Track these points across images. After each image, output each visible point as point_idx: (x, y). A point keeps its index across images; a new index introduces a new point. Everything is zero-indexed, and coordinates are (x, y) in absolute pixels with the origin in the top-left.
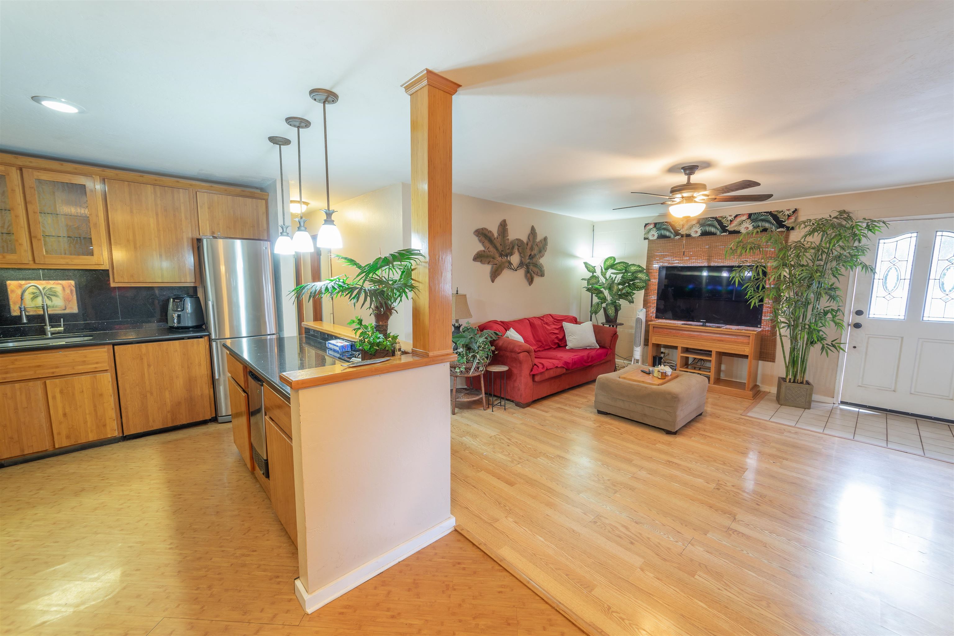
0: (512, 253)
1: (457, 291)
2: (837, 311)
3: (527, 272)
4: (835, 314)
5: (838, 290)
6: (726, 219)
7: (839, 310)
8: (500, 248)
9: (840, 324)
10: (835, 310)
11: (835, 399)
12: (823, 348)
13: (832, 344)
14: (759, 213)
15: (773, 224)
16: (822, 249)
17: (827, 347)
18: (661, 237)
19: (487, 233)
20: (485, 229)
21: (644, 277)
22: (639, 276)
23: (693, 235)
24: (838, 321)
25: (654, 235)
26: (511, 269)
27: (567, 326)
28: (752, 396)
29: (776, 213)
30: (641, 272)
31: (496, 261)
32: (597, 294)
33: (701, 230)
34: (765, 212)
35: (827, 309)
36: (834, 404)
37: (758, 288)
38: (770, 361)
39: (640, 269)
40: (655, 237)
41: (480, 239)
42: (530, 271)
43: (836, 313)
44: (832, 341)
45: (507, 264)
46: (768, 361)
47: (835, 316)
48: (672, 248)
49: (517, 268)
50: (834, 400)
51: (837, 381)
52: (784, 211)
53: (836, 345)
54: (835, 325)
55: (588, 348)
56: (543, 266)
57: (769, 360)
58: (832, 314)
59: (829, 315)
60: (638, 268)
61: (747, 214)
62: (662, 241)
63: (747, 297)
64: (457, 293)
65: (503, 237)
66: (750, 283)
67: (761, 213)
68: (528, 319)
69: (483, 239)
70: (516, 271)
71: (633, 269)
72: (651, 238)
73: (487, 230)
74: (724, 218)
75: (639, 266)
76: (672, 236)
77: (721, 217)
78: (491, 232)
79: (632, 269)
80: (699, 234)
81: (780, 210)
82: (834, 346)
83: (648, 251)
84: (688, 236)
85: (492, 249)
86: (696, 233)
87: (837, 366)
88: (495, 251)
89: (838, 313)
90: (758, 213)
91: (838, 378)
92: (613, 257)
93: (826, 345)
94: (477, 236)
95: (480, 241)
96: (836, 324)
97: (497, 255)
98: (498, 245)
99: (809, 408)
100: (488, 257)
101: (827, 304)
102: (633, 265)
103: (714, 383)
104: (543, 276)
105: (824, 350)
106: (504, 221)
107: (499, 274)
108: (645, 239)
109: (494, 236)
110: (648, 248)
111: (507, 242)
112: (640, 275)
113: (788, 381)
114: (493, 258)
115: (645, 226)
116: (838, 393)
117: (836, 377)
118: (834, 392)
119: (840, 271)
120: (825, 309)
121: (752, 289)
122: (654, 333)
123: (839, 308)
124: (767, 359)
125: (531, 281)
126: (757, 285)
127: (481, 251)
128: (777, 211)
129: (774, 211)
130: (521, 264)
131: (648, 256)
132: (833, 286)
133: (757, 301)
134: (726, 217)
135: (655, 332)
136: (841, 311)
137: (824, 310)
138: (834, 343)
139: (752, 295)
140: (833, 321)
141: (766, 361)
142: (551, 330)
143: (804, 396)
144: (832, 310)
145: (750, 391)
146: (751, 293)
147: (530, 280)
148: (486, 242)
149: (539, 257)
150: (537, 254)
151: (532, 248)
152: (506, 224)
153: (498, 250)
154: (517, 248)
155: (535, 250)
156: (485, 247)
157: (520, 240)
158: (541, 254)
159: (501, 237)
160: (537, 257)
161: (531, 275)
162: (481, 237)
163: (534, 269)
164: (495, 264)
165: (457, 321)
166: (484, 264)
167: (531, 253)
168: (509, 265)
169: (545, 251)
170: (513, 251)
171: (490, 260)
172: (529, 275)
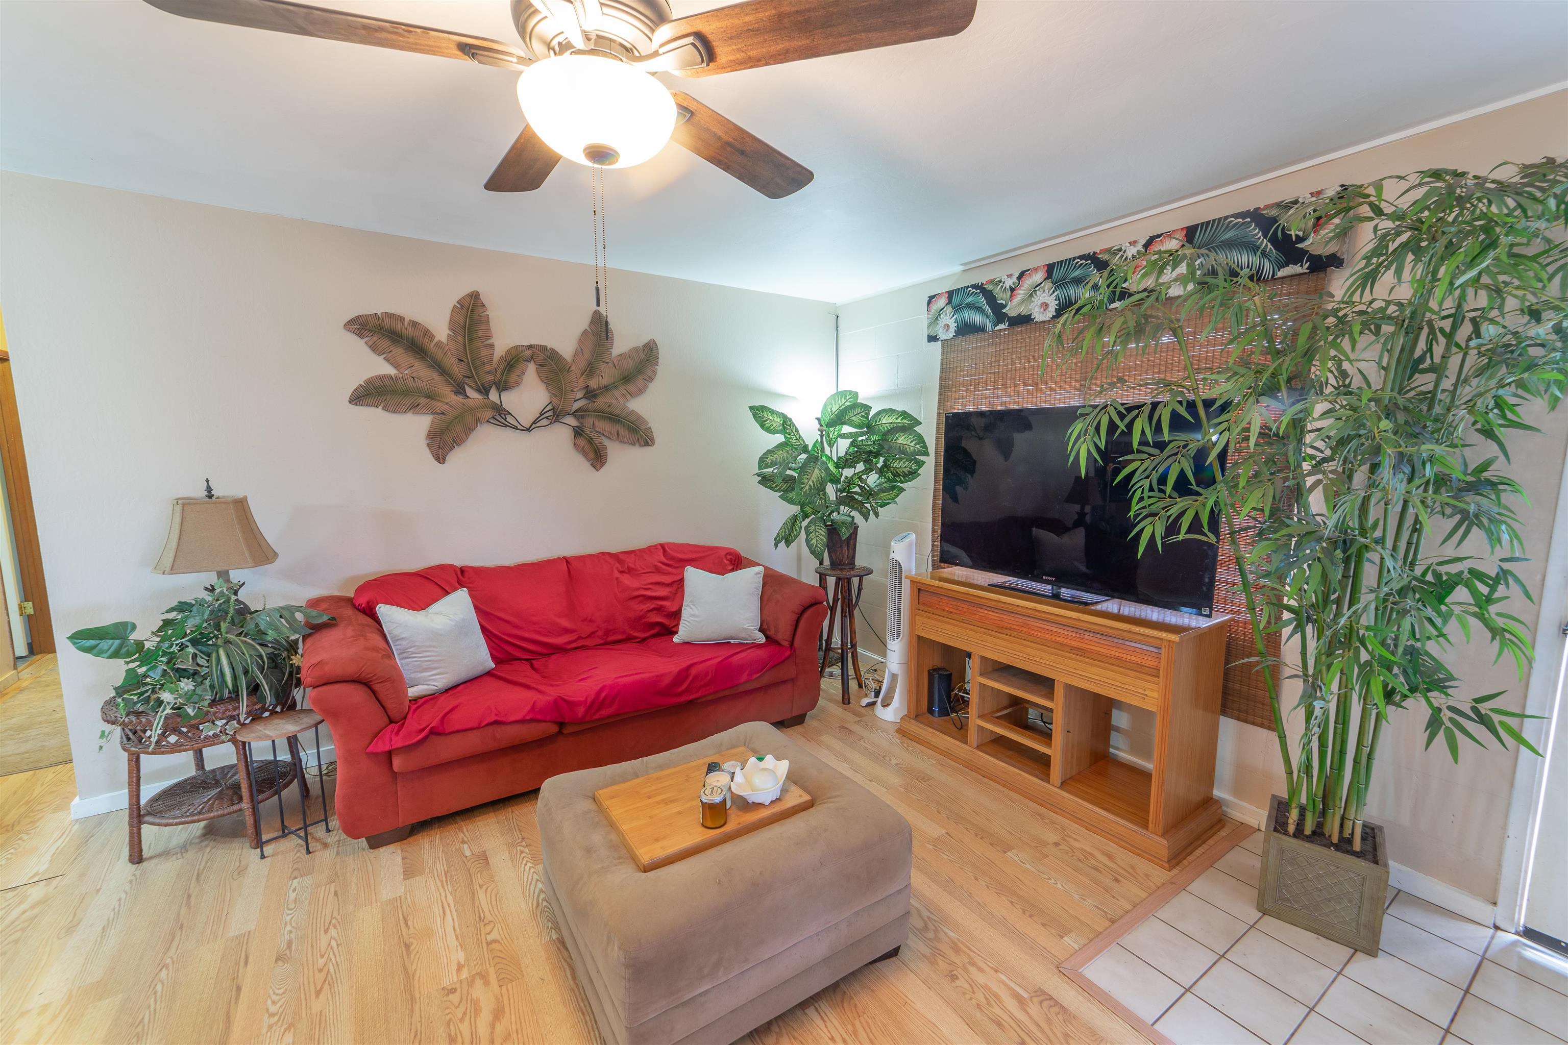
0: (505, 382)
1: (209, 489)
2: (1497, 580)
3: (578, 432)
4: (1484, 590)
5: (1505, 490)
6: (1122, 256)
7: (1503, 576)
8: (458, 370)
9: (1507, 636)
10: (1490, 578)
11: (1499, 909)
12: (1434, 724)
13: (1475, 710)
14: (1220, 219)
15: (1264, 254)
16: (1430, 323)
17: (1451, 719)
18: (965, 329)
19: (398, 327)
20: (391, 316)
21: (912, 444)
22: (900, 441)
23: (1039, 316)
24: (1500, 622)
25: (947, 327)
26: (506, 426)
27: (693, 576)
28: (1165, 854)
29: (1273, 212)
30: (904, 429)
31: (439, 404)
32: (786, 491)
33: (1057, 298)
34: (1236, 216)
35: (1453, 569)
36: (1497, 928)
37: (1162, 480)
38: (1262, 726)
39: (905, 421)
40: (951, 334)
41: (371, 343)
42: (587, 431)
43: (1493, 589)
44: (1476, 700)
45: (489, 414)
46: (1253, 724)
47: (1489, 600)
48: (993, 359)
49: (534, 423)
50: (1499, 914)
51: (1510, 844)
52: (1301, 200)
53: (1496, 718)
54: (1489, 635)
55: (732, 641)
56: (639, 417)
57: (1259, 720)
58: (1474, 592)
59: (1461, 594)
60: (899, 420)
61: (1182, 229)
62: (970, 343)
63: (1132, 514)
64: (210, 496)
65: (471, 340)
66: (1139, 463)
67: (1226, 218)
68: (567, 560)
69: (385, 343)
70: (528, 430)
71: (886, 420)
72: (943, 336)
73: (401, 319)
74: (1115, 254)
75: (904, 414)
76: (989, 325)
77: (1108, 251)
78: (414, 324)
79: (884, 421)
80: (1051, 312)
81: (1289, 198)
82: (1483, 720)
83: (941, 372)
84: (1024, 320)
85: (424, 374)
86: (1045, 310)
87: (1512, 785)
88: (435, 375)
89: (1501, 591)
90: (1214, 221)
91: (1512, 831)
92: (851, 392)
93: (1446, 715)
94: (360, 336)
95: (374, 348)
96: (1496, 632)
97: (445, 390)
98: (450, 362)
99: (1372, 950)
100: (407, 392)
101: (1449, 551)
102: (890, 411)
103: (1063, 785)
104: (647, 444)
105: (1441, 737)
106: (475, 296)
107: (458, 441)
108: (932, 338)
109: (432, 337)
110: (942, 364)
111: (484, 352)
112: (902, 440)
113: (1291, 828)
114: (428, 397)
115: (929, 303)
116: (1515, 891)
117: (1504, 828)
118: (1496, 882)
119: (1512, 411)
120: (1443, 569)
121: (1146, 483)
122: (921, 607)
123: (1506, 566)
124: (1251, 718)
125: (597, 458)
126: (1161, 471)
127: (381, 378)
128: (1278, 205)
129: (1266, 207)
130: (554, 415)
131: (941, 386)
132: (1485, 474)
133: (1160, 530)
134: (1120, 250)
135: (924, 604)
136: (1517, 580)
137: (1437, 575)
138: (1484, 708)
139: (1144, 507)
140: (1480, 617)
141: (1246, 721)
142: (638, 589)
143: (1350, 901)
144: (1475, 574)
145: (1163, 835)
146: (1141, 499)
147: (592, 455)
148: (398, 352)
149: (624, 395)
150: (616, 387)
151: (590, 370)
152: (483, 306)
153: (450, 375)
154: (531, 368)
155: (606, 375)
156: (396, 366)
157: (543, 348)
158: (631, 387)
159: (460, 338)
160: (616, 393)
161: (590, 441)
162: (375, 338)
163: (602, 425)
164: (443, 414)
165: (223, 575)
166: (394, 412)
167: (593, 384)
168: (500, 416)
169: (651, 379)
170: (513, 377)
171: (423, 401)
172: (582, 442)
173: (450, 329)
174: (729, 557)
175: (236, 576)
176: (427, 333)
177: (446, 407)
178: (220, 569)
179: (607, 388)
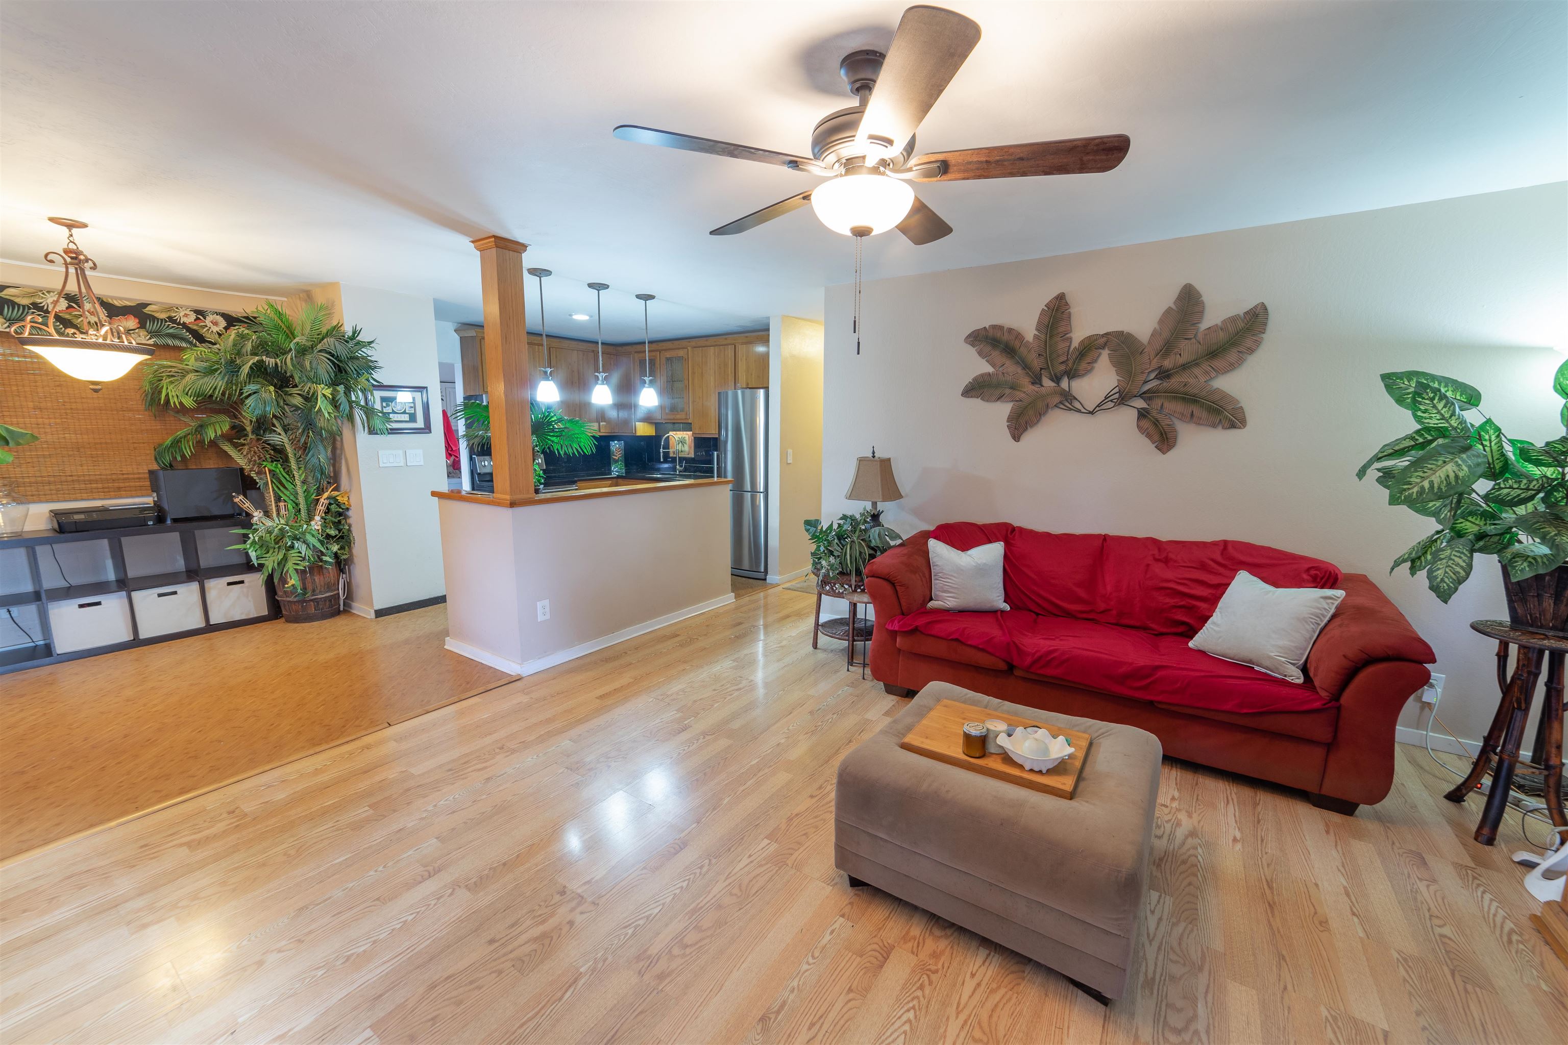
0: (1075, 370)
1: (874, 453)
3: (1142, 414)
8: (1037, 363)
19: (999, 335)
20: (997, 327)
26: (1070, 409)
27: (1244, 584)
31: (1018, 393)
41: (981, 350)
45: (1058, 400)
49: (1098, 406)
56: (1225, 396)
64: (874, 457)
65: (1055, 337)
68: (1105, 538)
69: (988, 348)
70: (1092, 413)
73: (1001, 328)
78: (1010, 330)
85: (1012, 369)
88: (1020, 370)
94: (973, 345)
95: (981, 353)
97: (1025, 381)
98: (1032, 357)
100: (998, 385)
104: (1233, 426)
106: (1061, 297)
107: (1030, 424)
109: (1024, 339)
111: (1062, 346)
114: (1012, 388)
125: (1165, 441)
127: (983, 375)
130: (1122, 398)
142: (1169, 581)
147: (1156, 437)
148: (996, 354)
149: (1207, 373)
150: (1197, 365)
151: (1167, 348)
152: (1067, 304)
153: (1029, 369)
154: (1105, 354)
155: (1186, 351)
156: (993, 366)
157: (1119, 334)
158: (1217, 363)
159: (1043, 336)
160: (1196, 371)
161: (1156, 423)
162: (982, 346)
163: (1170, 406)
164: (1021, 401)
165: (874, 504)
166: (987, 401)
167: (1167, 363)
168: (1067, 401)
169: (1251, 351)
170: (1083, 365)
171: (1008, 391)
172: (1145, 424)
173: (1037, 330)
174: (1313, 572)
175: (880, 506)
176: (1019, 336)
177: (1023, 395)
178: (873, 500)
179: (1185, 367)
